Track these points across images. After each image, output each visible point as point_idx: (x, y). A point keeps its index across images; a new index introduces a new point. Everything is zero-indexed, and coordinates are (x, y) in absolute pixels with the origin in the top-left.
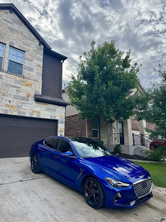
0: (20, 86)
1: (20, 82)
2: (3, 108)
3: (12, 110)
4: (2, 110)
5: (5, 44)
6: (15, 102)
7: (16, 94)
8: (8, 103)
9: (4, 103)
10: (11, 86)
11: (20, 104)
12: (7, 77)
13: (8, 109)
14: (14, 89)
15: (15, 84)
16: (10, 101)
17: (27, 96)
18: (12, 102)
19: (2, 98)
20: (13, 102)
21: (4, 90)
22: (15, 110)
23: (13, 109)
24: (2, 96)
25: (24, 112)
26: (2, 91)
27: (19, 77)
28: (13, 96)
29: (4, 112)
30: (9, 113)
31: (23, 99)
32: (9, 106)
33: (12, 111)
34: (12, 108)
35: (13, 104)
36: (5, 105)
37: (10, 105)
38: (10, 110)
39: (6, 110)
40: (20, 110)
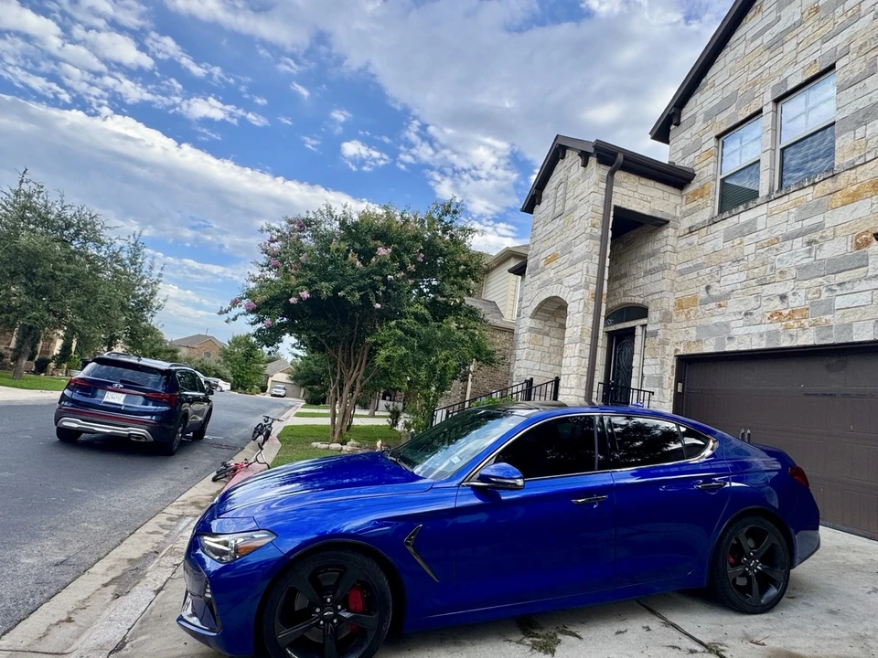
0: (817, 219)
1: (818, 207)
2: (763, 328)
3: (792, 327)
4: (761, 336)
5: (760, 111)
6: (802, 293)
7: (806, 261)
8: (776, 304)
9: (765, 309)
10: (787, 238)
11: (825, 295)
12: (770, 215)
13: (778, 326)
14: (798, 243)
15: (798, 226)
16: (783, 297)
17: (858, 247)
18: (791, 298)
19: (758, 296)
20: (794, 294)
21: (763, 265)
22: (806, 324)
23: (797, 321)
24: (759, 289)
25: (847, 321)
26: (756, 270)
27: (814, 184)
28: (794, 272)
29: (769, 341)
30: (785, 343)
31: (836, 266)
32: (781, 314)
33: (793, 331)
34: (791, 322)
35: (795, 302)
36: (769, 315)
37: (787, 312)
38: (786, 328)
39: (772, 335)
40: (828, 317)
